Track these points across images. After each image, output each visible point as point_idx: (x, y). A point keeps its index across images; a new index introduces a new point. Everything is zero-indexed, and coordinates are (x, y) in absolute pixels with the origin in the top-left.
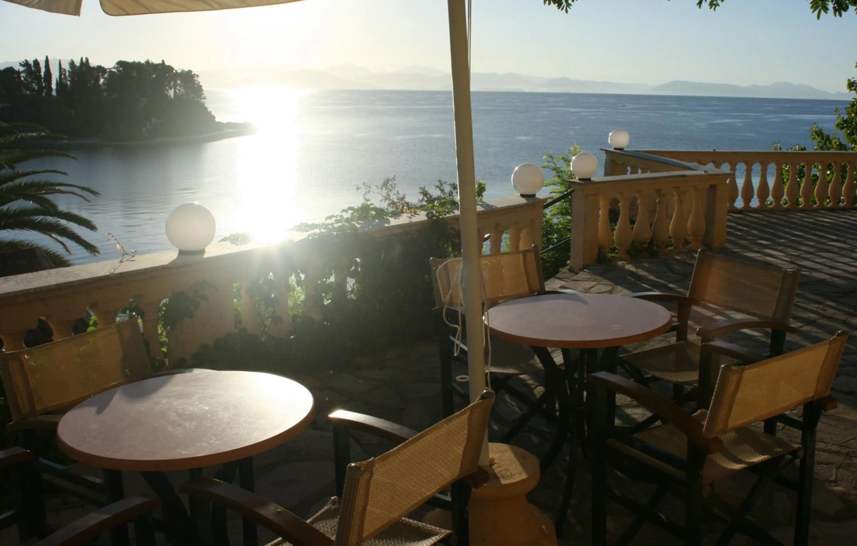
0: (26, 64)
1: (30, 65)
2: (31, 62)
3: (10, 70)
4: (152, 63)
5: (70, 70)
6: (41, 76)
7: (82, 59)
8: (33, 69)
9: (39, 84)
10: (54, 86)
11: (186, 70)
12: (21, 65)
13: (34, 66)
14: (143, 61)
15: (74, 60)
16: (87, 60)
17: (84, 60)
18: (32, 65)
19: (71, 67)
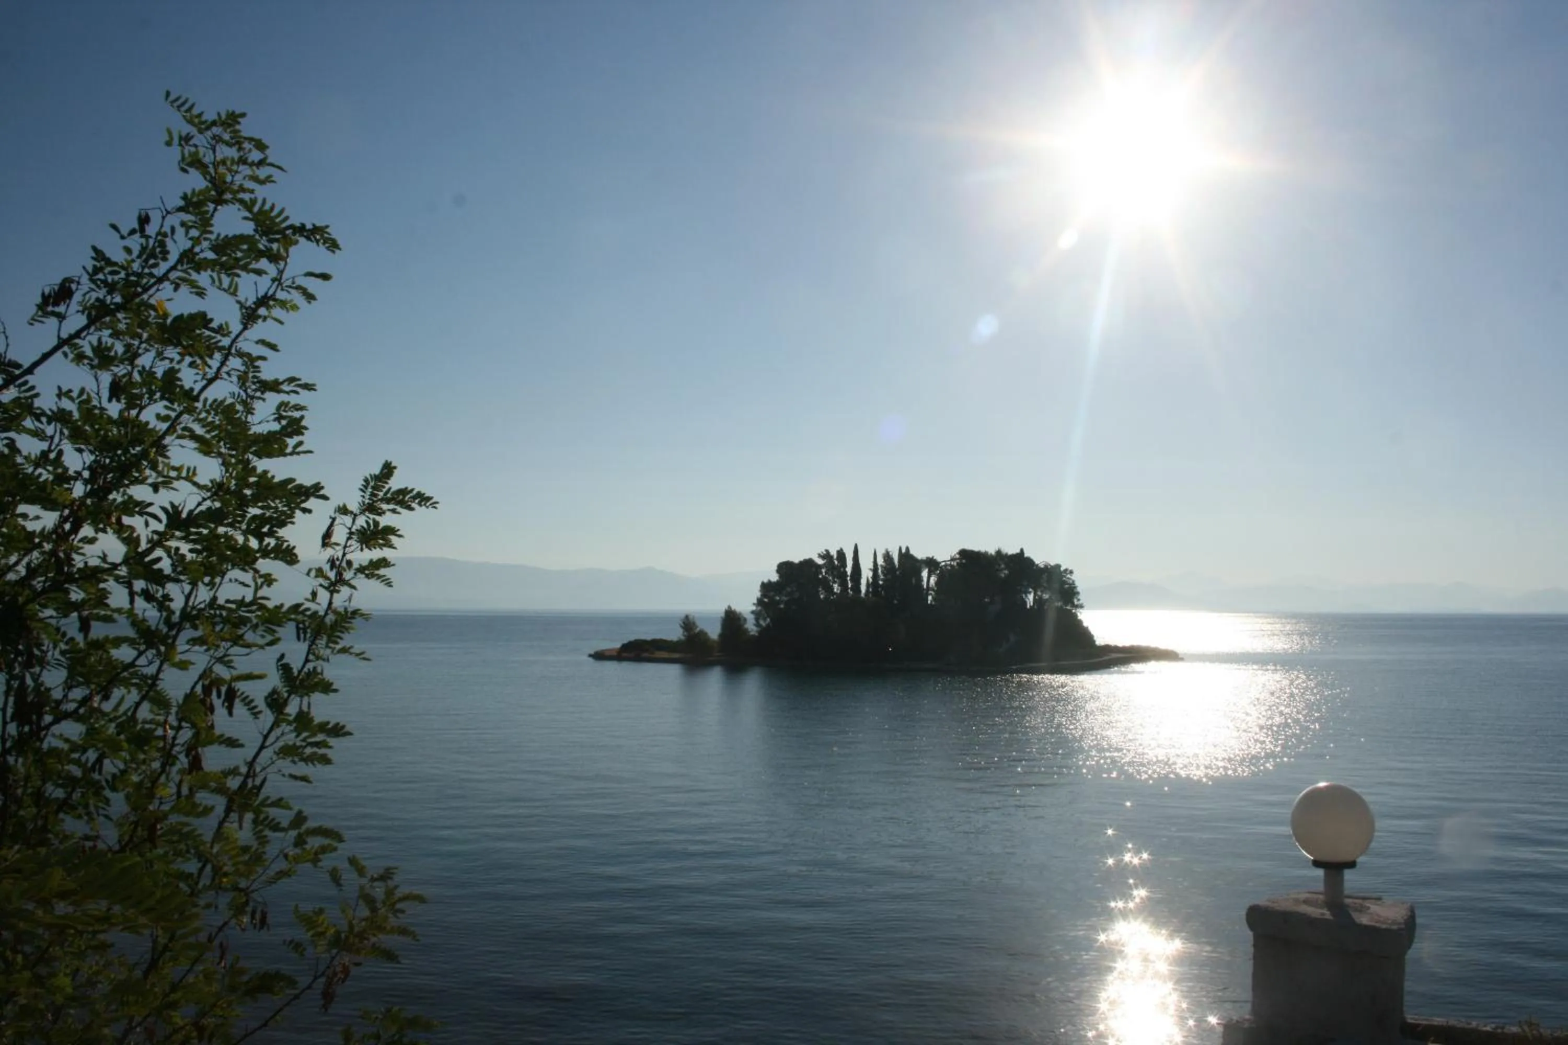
0: (827, 556)
1: (832, 557)
2: (834, 553)
3: (809, 563)
4: (1006, 554)
5: (883, 564)
6: (846, 572)
7: (900, 549)
8: (836, 562)
9: (843, 585)
10: (863, 588)
11: (1052, 564)
12: (820, 556)
13: (837, 559)
14: (992, 551)
15: (889, 550)
16: (907, 549)
17: (904, 551)
18: (835, 557)
19: (885, 561)
